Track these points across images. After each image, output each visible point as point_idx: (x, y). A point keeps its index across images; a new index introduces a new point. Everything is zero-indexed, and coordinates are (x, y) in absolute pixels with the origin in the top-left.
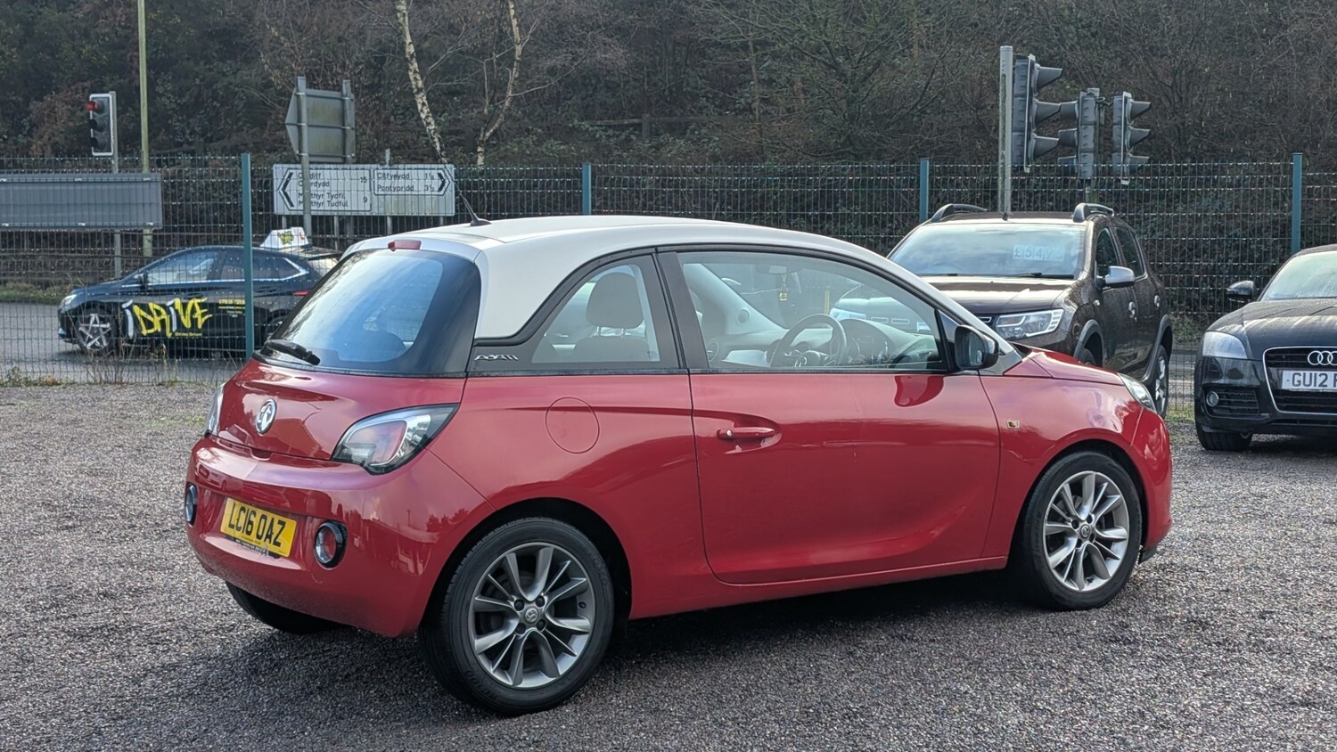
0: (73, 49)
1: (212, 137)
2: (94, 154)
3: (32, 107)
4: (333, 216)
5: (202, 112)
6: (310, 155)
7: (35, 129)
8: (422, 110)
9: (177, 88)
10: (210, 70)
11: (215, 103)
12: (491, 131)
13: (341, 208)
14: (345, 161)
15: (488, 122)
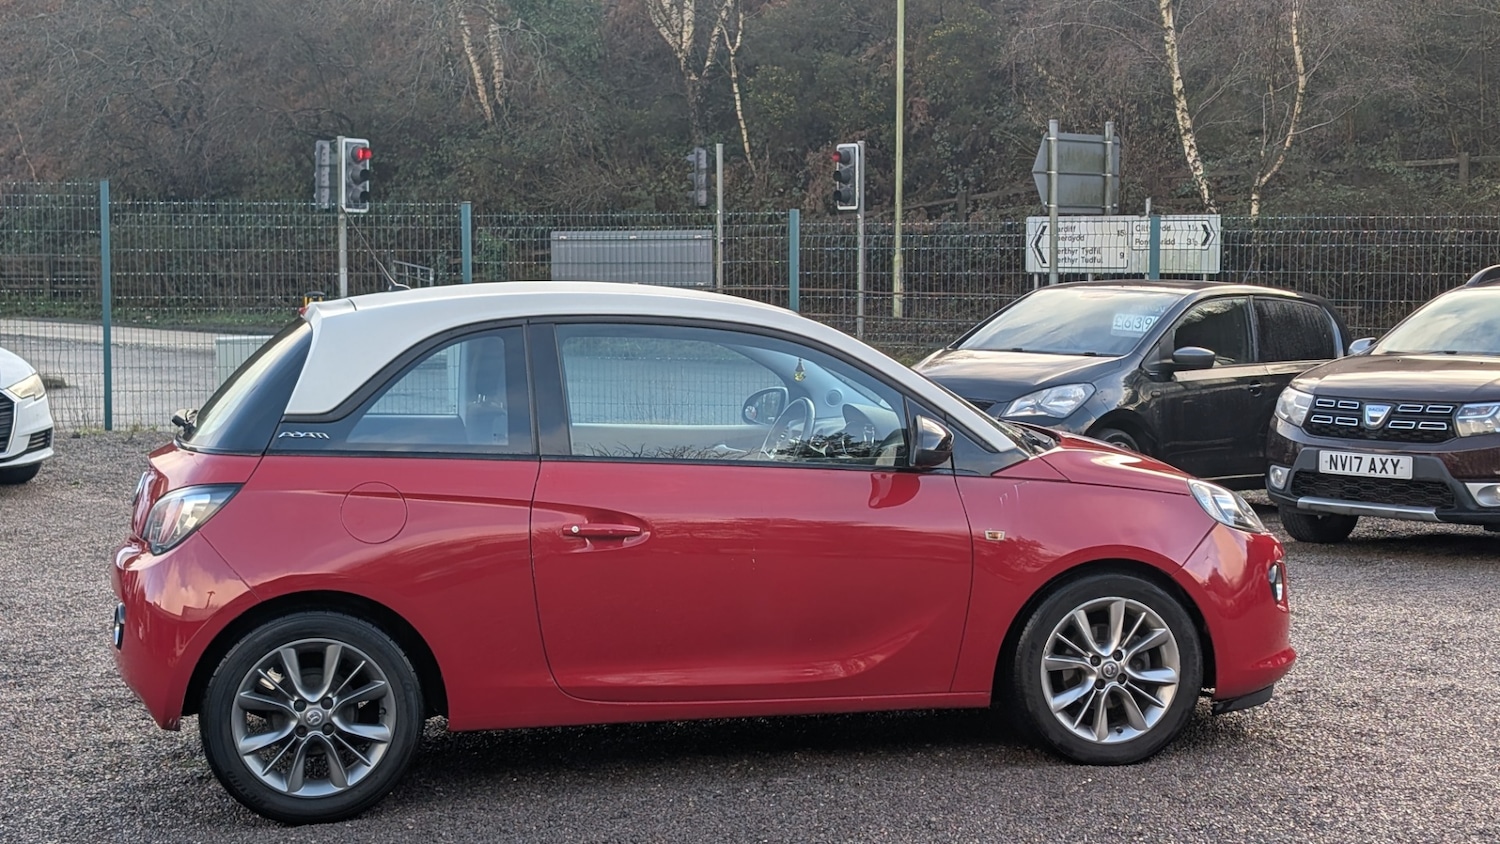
0: (853, 94)
1: (986, 187)
2: (840, 208)
3: (808, 158)
4: (1087, 274)
5: (977, 160)
6: (1059, 206)
7: (811, 181)
8: (1189, 154)
9: (954, 136)
10: (989, 114)
11: (991, 151)
12: (1268, 175)
13: (1097, 265)
14: (1104, 213)
15: (1264, 167)
